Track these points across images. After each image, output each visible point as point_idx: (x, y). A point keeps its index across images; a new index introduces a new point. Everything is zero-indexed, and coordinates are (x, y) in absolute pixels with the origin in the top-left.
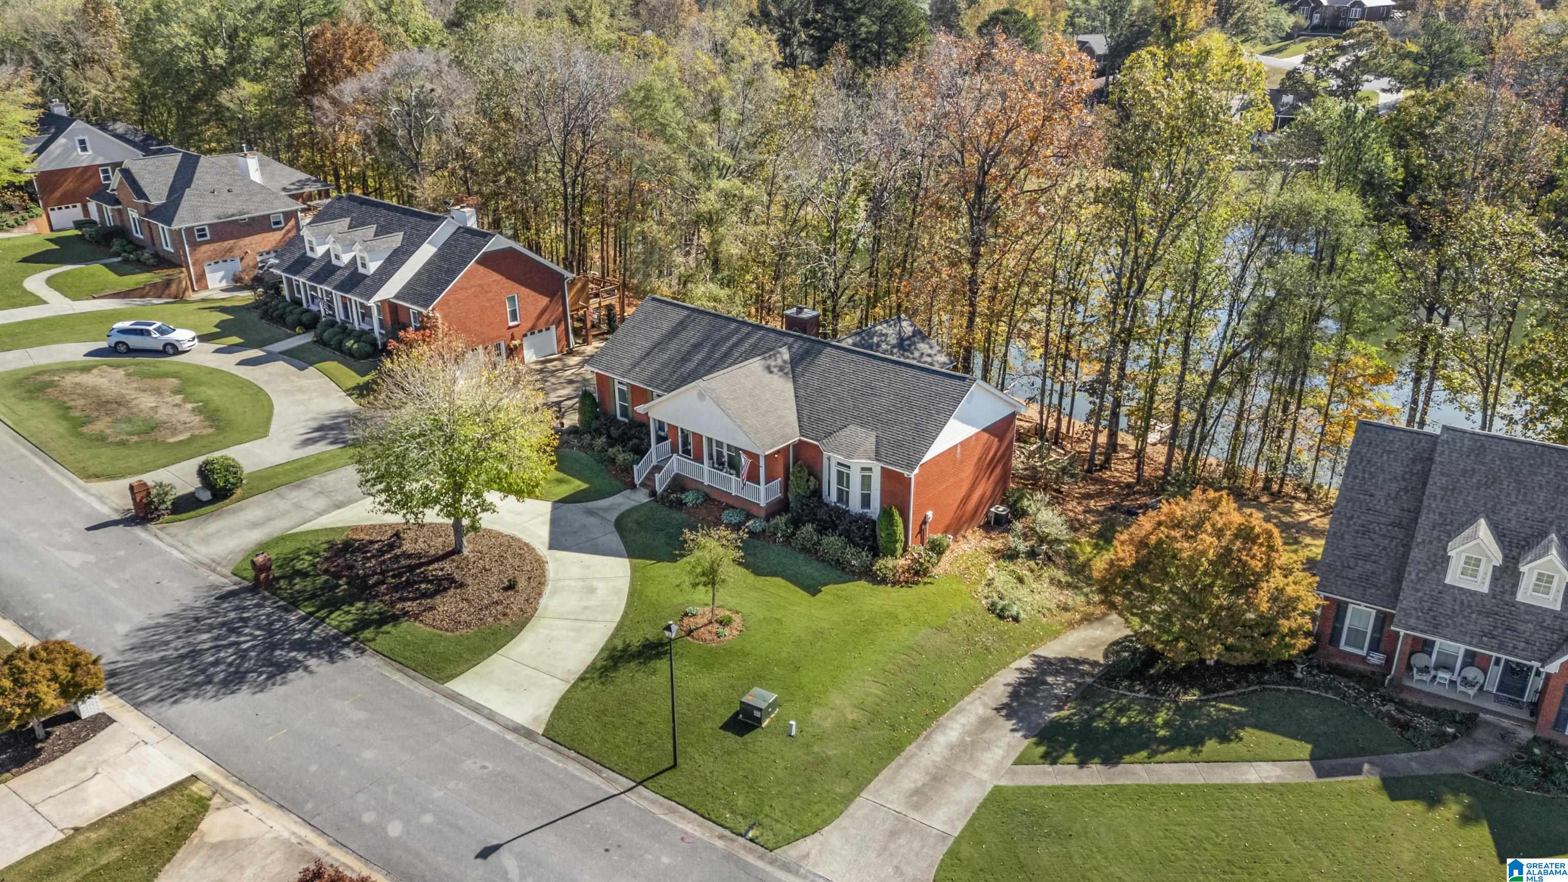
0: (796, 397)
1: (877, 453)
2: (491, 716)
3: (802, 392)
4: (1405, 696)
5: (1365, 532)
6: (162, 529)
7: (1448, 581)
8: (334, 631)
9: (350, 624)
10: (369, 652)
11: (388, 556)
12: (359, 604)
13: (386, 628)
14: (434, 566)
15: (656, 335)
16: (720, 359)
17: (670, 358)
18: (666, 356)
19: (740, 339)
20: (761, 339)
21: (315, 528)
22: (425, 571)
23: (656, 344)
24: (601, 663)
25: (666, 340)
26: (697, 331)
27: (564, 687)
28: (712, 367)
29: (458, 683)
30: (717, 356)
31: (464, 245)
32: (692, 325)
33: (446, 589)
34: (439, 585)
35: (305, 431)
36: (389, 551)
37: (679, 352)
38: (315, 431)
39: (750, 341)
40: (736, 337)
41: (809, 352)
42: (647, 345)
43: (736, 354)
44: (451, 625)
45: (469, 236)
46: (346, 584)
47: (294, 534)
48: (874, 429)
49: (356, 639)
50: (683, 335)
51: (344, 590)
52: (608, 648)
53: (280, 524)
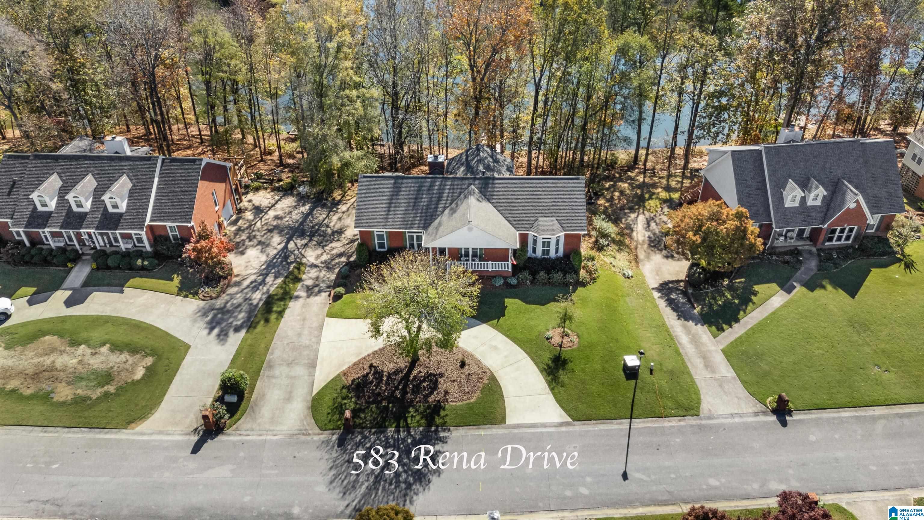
0: (499, 211)
1: (563, 228)
2: (544, 425)
3: (500, 209)
4: (777, 250)
5: (749, 195)
6: (237, 429)
7: (786, 206)
8: (421, 429)
9: (423, 421)
10: (452, 428)
11: (385, 379)
12: (411, 409)
13: (442, 413)
14: (415, 372)
15: (385, 198)
16: (438, 203)
17: (406, 210)
18: (402, 209)
19: (440, 188)
20: (452, 184)
21: (323, 384)
22: (415, 377)
23: (390, 204)
24: (549, 378)
25: (394, 200)
26: (410, 189)
27: (551, 397)
28: (436, 208)
29: (510, 420)
30: (434, 201)
31: (180, 171)
32: (403, 187)
33: (437, 381)
34: (431, 380)
35: (206, 331)
36: (381, 376)
37: (409, 204)
38: (212, 329)
39: (448, 187)
40: (436, 187)
41: (487, 185)
42: (384, 206)
43: (445, 197)
44: (467, 396)
45: (179, 164)
46: (389, 403)
47: (318, 393)
48: (552, 216)
49: (437, 426)
50: (403, 194)
51: (393, 407)
52: (543, 370)
53: (301, 392)
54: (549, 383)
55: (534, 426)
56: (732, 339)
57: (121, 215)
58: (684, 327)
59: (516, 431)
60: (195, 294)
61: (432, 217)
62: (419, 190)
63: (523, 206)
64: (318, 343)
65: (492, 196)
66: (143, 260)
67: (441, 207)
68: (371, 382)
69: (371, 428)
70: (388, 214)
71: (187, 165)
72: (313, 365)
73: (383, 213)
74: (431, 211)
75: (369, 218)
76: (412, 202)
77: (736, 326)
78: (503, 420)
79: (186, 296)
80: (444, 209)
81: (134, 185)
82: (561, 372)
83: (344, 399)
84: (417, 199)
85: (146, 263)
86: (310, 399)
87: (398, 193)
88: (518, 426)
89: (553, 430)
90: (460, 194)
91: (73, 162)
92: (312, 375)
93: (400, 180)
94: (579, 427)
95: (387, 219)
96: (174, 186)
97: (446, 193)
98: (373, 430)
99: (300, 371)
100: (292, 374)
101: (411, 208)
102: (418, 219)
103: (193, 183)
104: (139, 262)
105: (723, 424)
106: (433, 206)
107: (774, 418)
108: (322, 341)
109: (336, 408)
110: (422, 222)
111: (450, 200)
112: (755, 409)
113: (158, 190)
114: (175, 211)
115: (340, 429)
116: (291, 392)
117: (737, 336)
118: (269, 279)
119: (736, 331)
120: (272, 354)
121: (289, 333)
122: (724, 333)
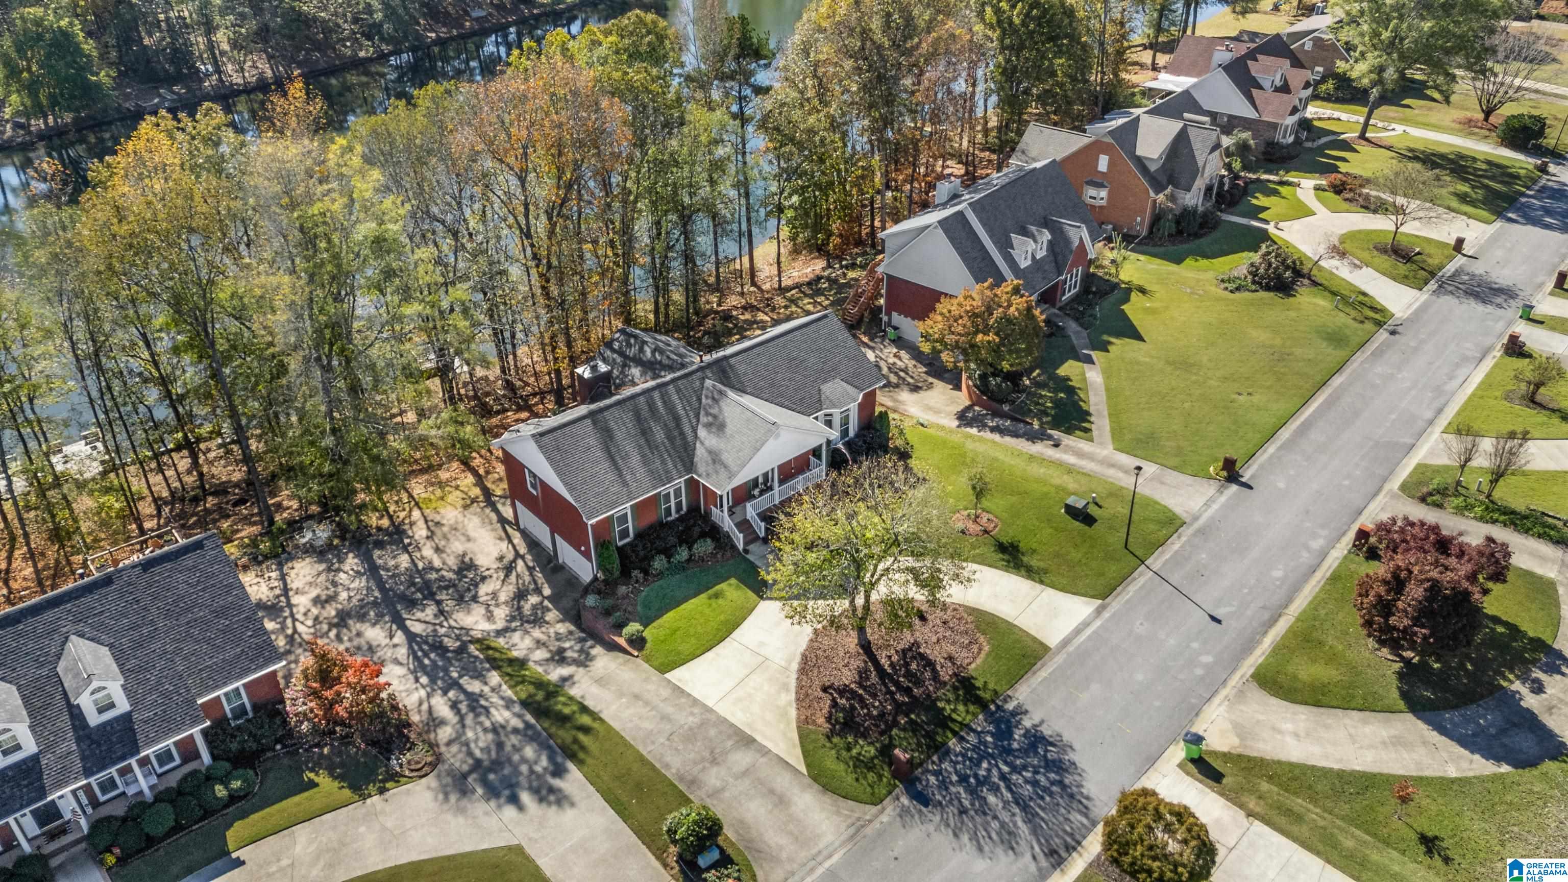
0: (767, 401)
1: (856, 387)
2: (1086, 624)
7: (1022, 267)
8: (981, 717)
9: (972, 708)
10: (1009, 693)
11: (861, 692)
12: (940, 704)
13: (979, 684)
14: (884, 661)
15: (599, 453)
16: (678, 425)
17: (643, 456)
18: (635, 459)
19: (664, 402)
20: (678, 391)
21: (798, 751)
22: (892, 665)
23: (612, 458)
24: (1023, 572)
25: (613, 450)
26: (624, 424)
27: (1050, 591)
28: (682, 434)
29: (1052, 641)
30: (672, 425)
31: (181, 577)
32: (612, 424)
33: (920, 654)
34: (913, 658)
35: (512, 809)
36: (853, 692)
37: (640, 447)
39: (675, 397)
40: (659, 404)
41: (725, 372)
42: (606, 465)
43: (682, 412)
44: (975, 648)
45: (168, 565)
46: (907, 715)
47: (808, 766)
48: (834, 378)
49: (993, 702)
50: (619, 435)
51: (918, 715)
52: (1006, 569)
53: (783, 781)
54: (1030, 578)
55: (1078, 631)
56: (1108, 435)
57: (127, 718)
59: (1071, 648)
60: (395, 777)
61: (686, 450)
63: (790, 380)
64: (710, 711)
65: (742, 382)
66: (225, 783)
67: (687, 429)
68: (852, 706)
69: (929, 757)
70: (620, 475)
72: (747, 741)
73: (611, 476)
74: (678, 442)
75: (598, 494)
76: (642, 442)
77: (1093, 418)
78: (1046, 649)
79: (382, 790)
80: (695, 431)
81: (111, 646)
82: (1024, 558)
83: (849, 749)
84: (645, 433)
85: (236, 784)
86: (810, 781)
87: (611, 438)
88: (1066, 642)
89: (1098, 623)
90: (699, 400)
92: (765, 752)
93: (600, 416)
94: (1116, 603)
95: (625, 484)
96: (189, 610)
97: (679, 407)
98: (935, 758)
99: (742, 759)
100: (737, 769)
101: (647, 451)
102: (670, 465)
103: (230, 585)
104: (220, 791)
105: (1212, 518)
106: (676, 433)
107: (1234, 488)
108: (710, 706)
109: (855, 766)
110: (679, 466)
111: (691, 414)
112: (1213, 488)
114: (230, 654)
115: (896, 786)
116: (772, 792)
117: (1108, 428)
118: (474, 686)
119: (1101, 423)
120: (667, 766)
121: (648, 725)
122: (1095, 433)
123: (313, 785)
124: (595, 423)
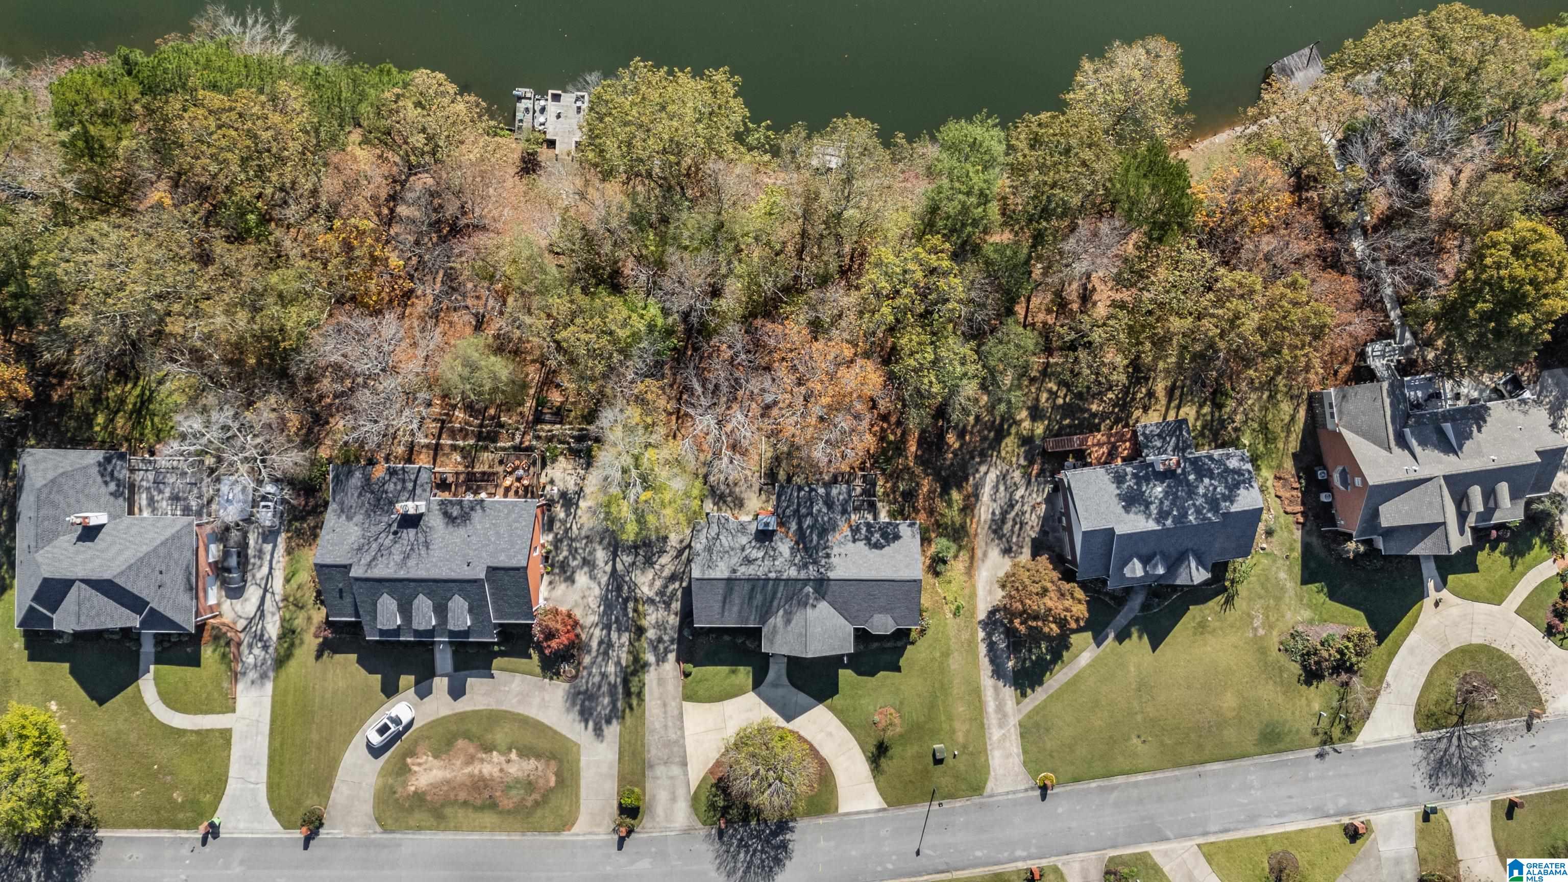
0: (836, 610)
2: (866, 812)
6: (643, 828)
15: (720, 598)
16: (771, 602)
17: (741, 608)
18: (735, 609)
19: (773, 587)
20: (786, 585)
21: (696, 785)
23: (724, 603)
24: (873, 766)
25: (728, 599)
26: (744, 589)
27: (873, 784)
28: (771, 606)
29: (842, 808)
30: (768, 600)
31: (506, 578)
32: (736, 588)
35: (583, 725)
37: (743, 604)
38: (586, 722)
39: (781, 588)
40: (770, 586)
41: (821, 585)
42: (719, 605)
43: (779, 595)
47: (695, 792)
48: (887, 613)
50: (737, 594)
52: (868, 759)
53: (681, 792)
54: (872, 771)
55: (858, 812)
56: (1030, 707)
58: (996, 688)
59: (846, 819)
60: (559, 675)
61: (766, 614)
62: (753, 589)
63: (859, 604)
64: (683, 737)
65: (825, 593)
67: (775, 603)
70: (723, 612)
71: (512, 573)
72: (684, 764)
73: (718, 610)
74: (765, 609)
75: (708, 615)
76: (746, 602)
77: (1039, 689)
78: (834, 809)
79: (551, 679)
80: (778, 610)
81: (469, 603)
82: (882, 760)
84: (751, 598)
86: (690, 799)
87: (731, 594)
88: (847, 814)
89: (871, 816)
90: (793, 596)
91: (399, 585)
92: (686, 774)
93: (733, 581)
94: (893, 813)
95: (722, 616)
96: (505, 590)
97: (780, 593)
98: (740, 824)
99: (676, 770)
100: (670, 774)
101: (745, 607)
102: (753, 617)
103: (524, 588)
105: (1000, 803)
106: (767, 604)
107: (1037, 793)
108: (686, 733)
109: (710, 805)
110: (758, 619)
111: (784, 599)
112: (1027, 786)
113: (492, 594)
114: (515, 611)
116: (674, 792)
117: (1037, 703)
118: (614, 636)
119: (1037, 697)
120: (649, 751)
121: (657, 725)
122: (1027, 700)
123: (530, 657)
124: (727, 585)
